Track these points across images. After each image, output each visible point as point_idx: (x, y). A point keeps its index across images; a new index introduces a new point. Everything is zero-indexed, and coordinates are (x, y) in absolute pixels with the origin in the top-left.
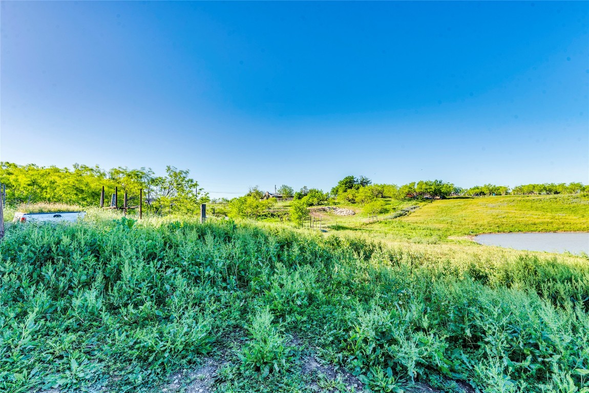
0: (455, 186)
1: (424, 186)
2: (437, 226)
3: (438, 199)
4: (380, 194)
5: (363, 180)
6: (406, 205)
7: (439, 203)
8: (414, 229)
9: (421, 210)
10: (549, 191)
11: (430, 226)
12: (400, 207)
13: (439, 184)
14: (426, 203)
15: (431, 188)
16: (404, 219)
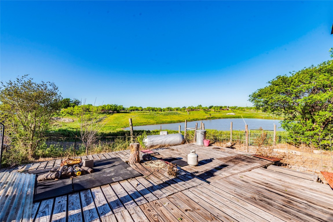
0: (123, 107)
1: (110, 107)
2: (114, 125)
3: (115, 113)
4: (87, 110)
5: (76, 101)
6: (101, 116)
7: (116, 115)
8: (105, 127)
9: (108, 119)
10: (153, 110)
11: (111, 125)
12: (98, 117)
13: (116, 106)
14: (110, 115)
15: (113, 108)
16: (100, 123)
